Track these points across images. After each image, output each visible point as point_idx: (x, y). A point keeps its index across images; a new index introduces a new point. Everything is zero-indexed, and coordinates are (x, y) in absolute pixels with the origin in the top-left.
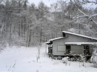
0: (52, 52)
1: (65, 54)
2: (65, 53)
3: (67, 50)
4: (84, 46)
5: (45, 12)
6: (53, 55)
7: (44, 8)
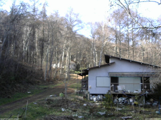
0: (88, 87)
1: (109, 91)
2: (110, 89)
3: (113, 85)
4: (141, 77)
5: (76, 21)
6: (89, 92)
7: (75, 14)
